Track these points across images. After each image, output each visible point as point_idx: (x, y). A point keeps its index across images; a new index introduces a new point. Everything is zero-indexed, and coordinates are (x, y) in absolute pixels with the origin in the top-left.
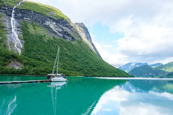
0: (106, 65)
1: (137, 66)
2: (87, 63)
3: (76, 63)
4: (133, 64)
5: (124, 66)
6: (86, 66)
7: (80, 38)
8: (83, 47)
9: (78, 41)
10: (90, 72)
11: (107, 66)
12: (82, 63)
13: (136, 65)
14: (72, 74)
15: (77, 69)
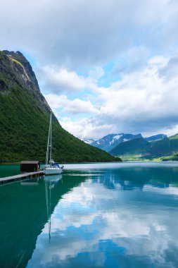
0: (71, 139)
1: (125, 140)
2: (34, 135)
3: (11, 135)
4: (118, 137)
5: (100, 141)
6: (32, 141)
7: (18, 83)
8: (25, 103)
9: (13, 91)
10: (41, 153)
11: (71, 141)
12: (25, 136)
13: (122, 138)
14: (7, 159)
15: (15, 148)
